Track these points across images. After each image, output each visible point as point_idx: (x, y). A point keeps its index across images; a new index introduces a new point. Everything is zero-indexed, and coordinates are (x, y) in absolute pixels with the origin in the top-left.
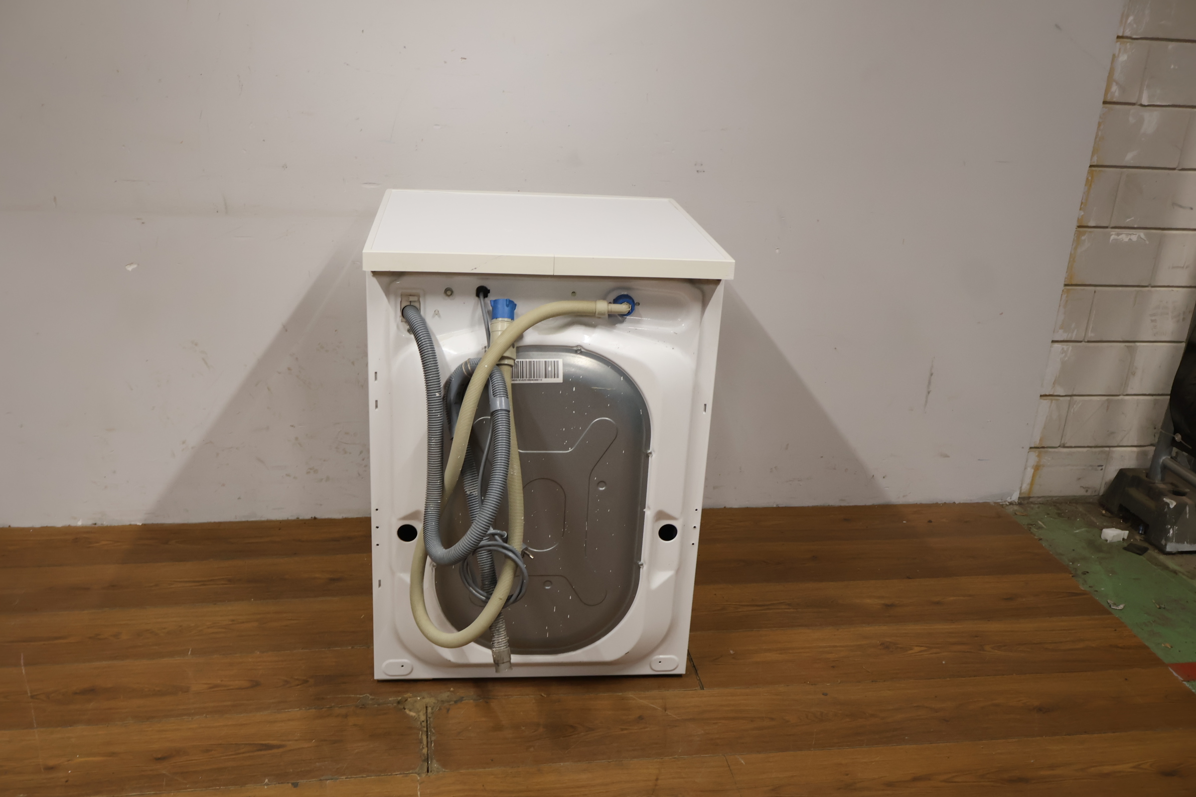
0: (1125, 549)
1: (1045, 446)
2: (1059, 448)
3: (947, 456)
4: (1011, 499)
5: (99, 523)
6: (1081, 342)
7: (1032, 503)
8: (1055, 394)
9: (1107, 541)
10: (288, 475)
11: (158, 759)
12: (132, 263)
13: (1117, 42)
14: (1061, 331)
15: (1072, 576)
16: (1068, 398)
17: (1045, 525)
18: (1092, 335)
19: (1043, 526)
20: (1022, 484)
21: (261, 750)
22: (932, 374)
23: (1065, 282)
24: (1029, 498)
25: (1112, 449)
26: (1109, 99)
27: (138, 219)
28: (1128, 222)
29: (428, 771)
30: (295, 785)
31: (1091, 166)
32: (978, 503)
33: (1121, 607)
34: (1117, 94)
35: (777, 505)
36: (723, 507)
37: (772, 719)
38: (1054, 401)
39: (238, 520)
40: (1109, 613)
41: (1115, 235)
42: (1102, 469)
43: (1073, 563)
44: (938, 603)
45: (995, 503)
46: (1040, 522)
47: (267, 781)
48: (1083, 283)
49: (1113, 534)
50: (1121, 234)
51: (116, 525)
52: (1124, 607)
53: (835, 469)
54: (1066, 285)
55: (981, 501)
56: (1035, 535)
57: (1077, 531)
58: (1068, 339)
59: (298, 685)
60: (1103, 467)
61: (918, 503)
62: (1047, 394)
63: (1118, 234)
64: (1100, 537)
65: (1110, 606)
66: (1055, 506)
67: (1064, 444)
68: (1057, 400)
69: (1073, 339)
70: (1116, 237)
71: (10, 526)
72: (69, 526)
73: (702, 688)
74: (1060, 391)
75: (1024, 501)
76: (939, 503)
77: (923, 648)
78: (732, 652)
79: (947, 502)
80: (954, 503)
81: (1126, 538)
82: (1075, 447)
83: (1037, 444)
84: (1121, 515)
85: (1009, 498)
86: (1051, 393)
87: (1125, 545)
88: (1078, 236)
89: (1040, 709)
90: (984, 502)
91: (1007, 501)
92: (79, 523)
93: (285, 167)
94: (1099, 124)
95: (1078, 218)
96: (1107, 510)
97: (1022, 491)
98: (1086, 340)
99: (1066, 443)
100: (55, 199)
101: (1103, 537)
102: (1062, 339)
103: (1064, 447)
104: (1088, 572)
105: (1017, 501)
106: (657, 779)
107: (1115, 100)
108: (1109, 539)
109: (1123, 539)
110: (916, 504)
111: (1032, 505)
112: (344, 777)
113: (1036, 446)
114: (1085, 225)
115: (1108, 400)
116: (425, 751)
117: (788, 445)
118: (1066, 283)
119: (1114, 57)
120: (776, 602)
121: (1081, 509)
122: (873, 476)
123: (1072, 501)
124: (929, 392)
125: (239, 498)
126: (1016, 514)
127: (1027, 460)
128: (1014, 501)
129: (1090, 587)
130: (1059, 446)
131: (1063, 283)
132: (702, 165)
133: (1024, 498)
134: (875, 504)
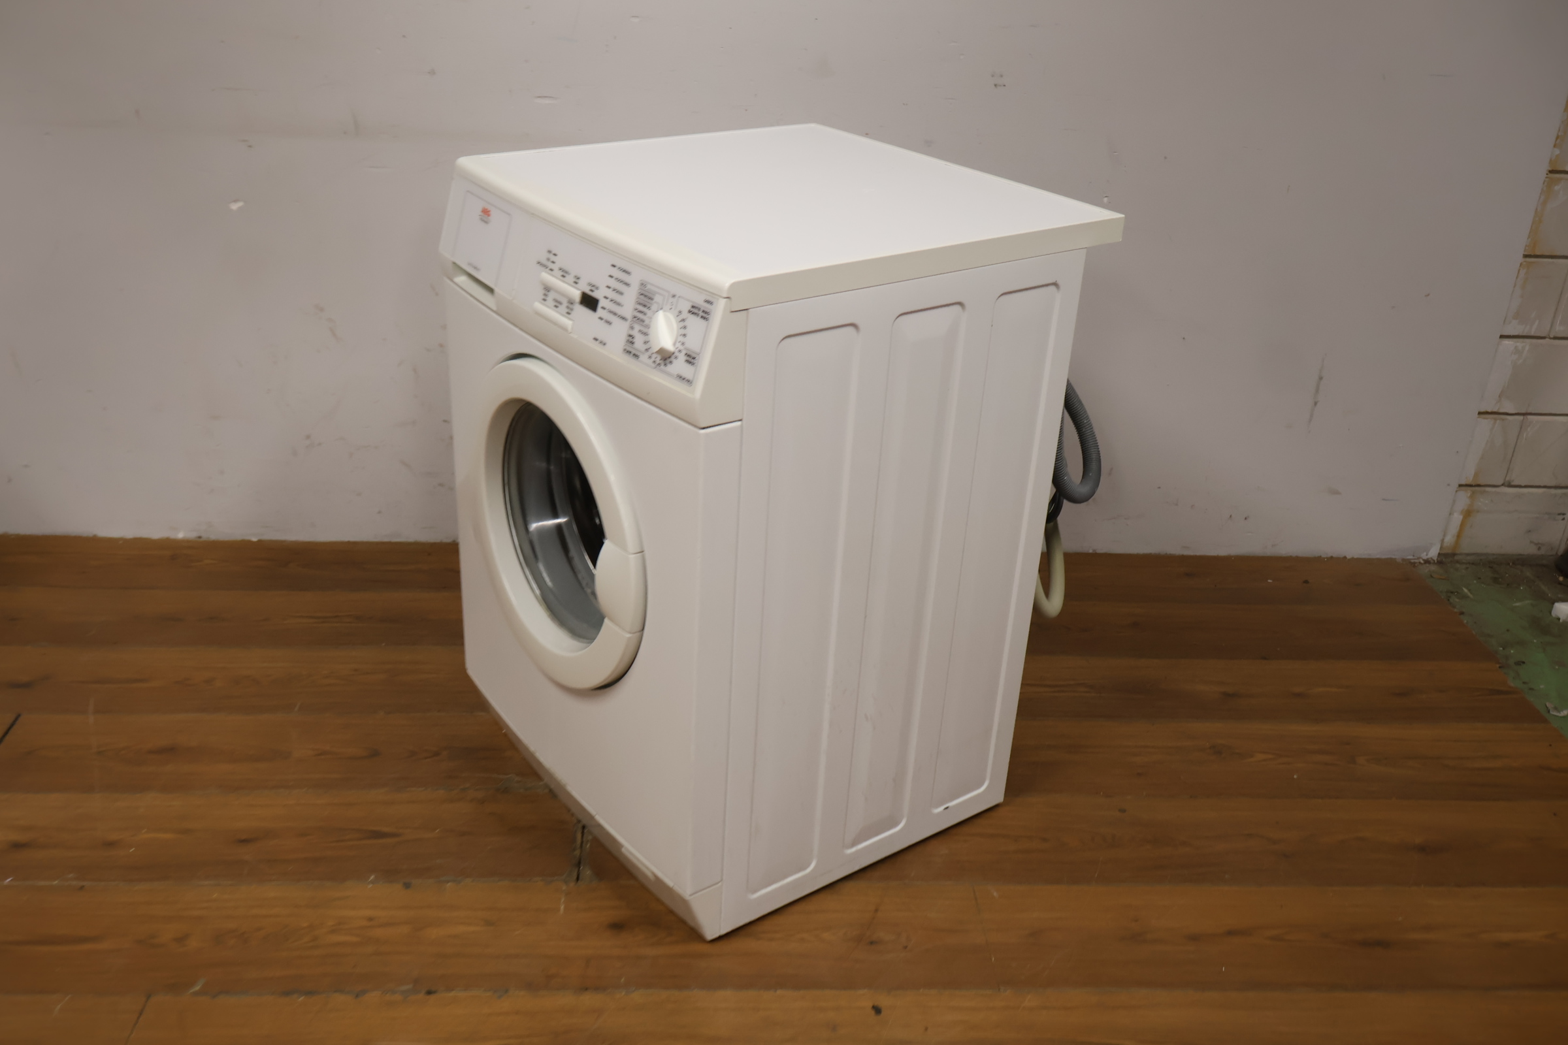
1: (1482, 484)
2: (1503, 487)
3: (1337, 493)
4: (1427, 555)
5: (204, 537)
6: (1543, 338)
7: (1458, 562)
8: (1502, 411)
9: (1559, 619)
10: (441, 485)
11: (243, 841)
12: (238, 200)
14: (1515, 322)
15: (1500, 667)
16: (1521, 418)
17: (1471, 593)
18: (1561, 328)
19: (1471, 596)
20: (1444, 535)
21: (370, 838)
22: (1321, 378)
23: (1525, 251)
24: (1454, 555)
27: (243, 141)
29: (578, 879)
30: (407, 886)
32: (1378, 559)
33: (1565, 712)
35: (1094, 550)
37: (1044, 840)
38: (1498, 421)
39: (378, 539)
40: (1545, 721)
42: (1563, 519)
43: (1504, 649)
44: (1299, 695)
45: (1404, 560)
46: (1465, 590)
47: (372, 877)
48: (1553, 254)
49: (1567, 610)
51: (225, 540)
53: (1177, 505)
54: (1526, 256)
55: (1383, 557)
56: (1454, 607)
57: (1517, 604)
58: (1524, 334)
59: (426, 758)
60: (1566, 516)
61: (1294, 555)
62: (1489, 410)
64: (1550, 613)
65: (1549, 712)
66: (1491, 567)
67: (1510, 482)
68: (1503, 420)
69: (1532, 333)
72: (167, 539)
74: (1508, 407)
75: (1447, 559)
76: (1323, 556)
77: (1268, 756)
79: (1334, 556)
80: (1345, 557)
82: (1526, 487)
83: (1470, 481)
85: (1425, 553)
86: (1495, 410)
88: (1549, 185)
89: (1422, 849)
90: (1388, 558)
91: (1421, 558)
92: (180, 536)
93: (432, 72)
95: (1551, 160)
96: (1565, 576)
97: (1445, 544)
98: (1552, 336)
99: (1513, 481)
101: (1553, 613)
102: (1516, 333)
103: (1510, 486)
104: (1524, 663)
105: (1435, 559)
106: (876, 910)
108: (1563, 617)
110: (1291, 556)
111: (1458, 565)
112: (470, 880)
113: (1468, 483)
114: (1561, 169)
116: (577, 853)
117: (1111, 469)
118: (1526, 253)
120: (1073, 682)
121: (1528, 573)
122: (1231, 516)
123: (1520, 561)
124: (1316, 404)
125: (379, 512)
126: (1432, 576)
127: (1454, 501)
128: (1431, 558)
129: (1524, 683)
130: (1502, 485)
131: (1522, 253)
132: (1001, 76)
133: (1446, 555)
134: (1232, 555)
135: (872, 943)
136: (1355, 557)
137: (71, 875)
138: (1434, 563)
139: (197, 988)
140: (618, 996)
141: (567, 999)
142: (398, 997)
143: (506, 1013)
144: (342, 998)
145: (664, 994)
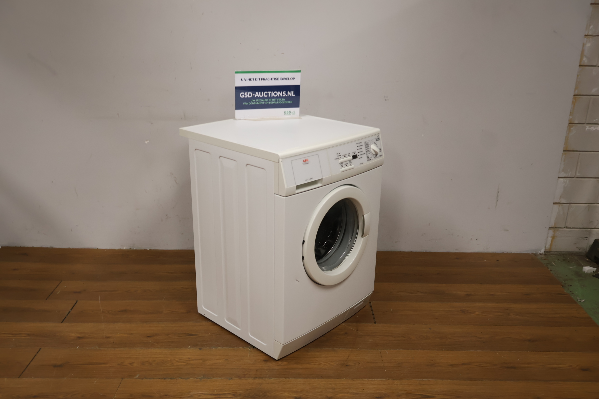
0: (593, 276)
1: (557, 227)
3: (507, 231)
4: (540, 252)
5: (132, 248)
6: (573, 178)
8: (561, 202)
9: (585, 272)
11: (148, 337)
12: (147, 140)
13: (585, 38)
14: (563, 173)
15: (562, 287)
16: (568, 205)
18: (579, 174)
19: (554, 264)
20: (546, 245)
21: (188, 336)
22: (498, 192)
24: (550, 252)
25: (592, 229)
26: (582, 64)
27: (150, 122)
28: (595, 121)
30: (200, 349)
31: (574, 95)
32: (524, 253)
33: (583, 300)
34: (586, 61)
35: (425, 251)
36: (400, 251)
37: (404, 337)
38: (560, 206)
39: (188, 249)
40: (576, 303)
41: (589, 127)
42: (587, 239)
43: (564, 281)
44: (492, 295)
45: (532, 254)
46: (553, 263)
47: (189, 347)
48: (573, 150)
49: (587, 269)
50: (592, 127)
51: (139, 249)
52: (585, 301)
53: (453, 235)
54: (564, 151)
56: (549, 268)
57: (571, 267)
58: (567, 176)
60: (588, 238)
61: (494, 252)
62: (557, 202)
63: (590, 127)
64: (582, 270)
65: (578, 300)
66: (564, 256)
67: (567, 226)
68: (562, 205)
69: (569, 176)
70: (589, 128)
71: (97, 248)
72: (121, 249)
73: (375, 323)
74: (563, 201)
75: (547, 253)
76: (504, 252)
77: (481, 313)
78: (391, 310)
79: (508, 252)
80: (512, 253)
81: (595, 271)
82: (573, 228)
83: (553, 226)
84: (595, 261)
85: (540, 251)
86: (559, 202)
87: (594, 274)
88: (569, 128)
89: (530, 340)
90: (526, 253)
91: (538, 253)
92: (125, 248)
93: (209, 100)
94: (578, 76)
95: (569, 120)
96: (589, 258)
97: (546, 248)
98: (576, 177)
100: (118, 114)
101: (583, 270)
102: (563, 176)
103: (567, 228)
104: (571, 285)
105: (543, 253)
106: (348, 357)
107: (585, 64)
108: (586, 271)
109: (594, 272)
110: (493, 253)
111: (551, 255)
112: (220, 348)
113: (552, 227)
114: (573, 122)
115: (588, 206)
117: (430, 223)
118: (564, 150)
119: (584, 45)
120: (416, 291)
121: (576, 257)
122: (471, 239)
123: (572, 254)
124: (497, 200)
125: (189, 240)
126: (542, 259)
127: (548, 233)
128: (542, 253)
129: (570, 292)
130: (564, 227)
131: (562, 150)
132: (387, 97)
133: (547, 252)
134: (473, 252)
135: (347, 366)
136: (515, 253)
137: (97, 346)
139: (137, 377)
140: (266, 380)
141: (251, 380)
142: (198, 380)
143: (232, 384)
144: (181, 380)
145: (281, 379)
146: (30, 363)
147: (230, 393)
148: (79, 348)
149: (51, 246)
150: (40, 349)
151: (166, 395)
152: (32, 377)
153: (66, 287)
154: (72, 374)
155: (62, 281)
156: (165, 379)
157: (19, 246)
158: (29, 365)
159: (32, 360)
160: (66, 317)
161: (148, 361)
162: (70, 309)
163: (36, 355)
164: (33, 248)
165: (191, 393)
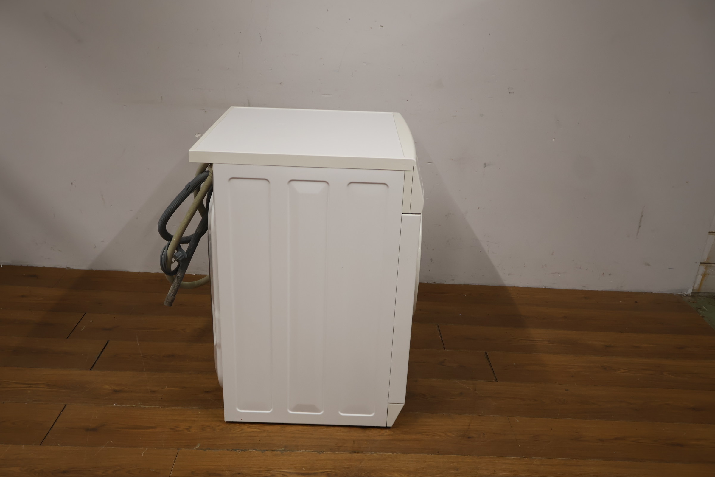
1: (710, 262)
3: (649, 265)
12: (199, 133)
19: (707, 310)
20: (694, 284)
22: (642, 216)
24: (699, 293)
27: (203, 110)
32: (666, 294)
35: (545, 287)
36: (513, 286)
37: (536, 400)
44: (637, 347)
45: (677, 294)
46: (704, 307)
53: (580, 268)
55: (668, 293)
56: (700, 314)
61: (630, 291)
62: (713, 231)
66: (714, 298)
71: (128, 271)
72: (158, 273)
73: (497, 381)
75: (695, 294)
76: (643, 292)
77: (627, 371)
78: (514, 364)
79: (647, 292)
80: (652, 293)
83: (705, 261)
85: (686, 292)
89: (694, 409)
90: (670, 294)
91: (684, 294)
93: (281, 84)
97: (695, 288)
105: (690, 294)
106: (469, 425)
111: (700, 297)
113: (704, 262)
117: (553, 252)
120: (541, 339)
122: (603, 274)
124: (640, 227)
126: (689, 302)
127: (698, 270)
128: (689, 294)
132: (512, 89)
133: (695, 293)
134: (603, 290)
135: (469, 438)
136: (656, 293)
137: (140, 403)
138: (690, 296)
139: (198, 447)
140: (368, 455)
141: (347, 455)
142: (279, 452)
143: (324, 460)
144: (257, 452)
145: (387, 454)
146: (53, 425)
147: (324, 472)
148: (116, 405)
149: (68, 266)
150: (66, 405)
151: (239, 474)
152: (59, 444)
153: (92, 322)
154: (112, 442)
155: (85, 314)
156: (235, 450)
157: (26, 265)
158: (52, 426)
159: (56, 421)
160: (95, 363)
161: (209, 426)
162: (100, 351)
163: (61, 413)
164: (44, 268)
165: (271, 472)
